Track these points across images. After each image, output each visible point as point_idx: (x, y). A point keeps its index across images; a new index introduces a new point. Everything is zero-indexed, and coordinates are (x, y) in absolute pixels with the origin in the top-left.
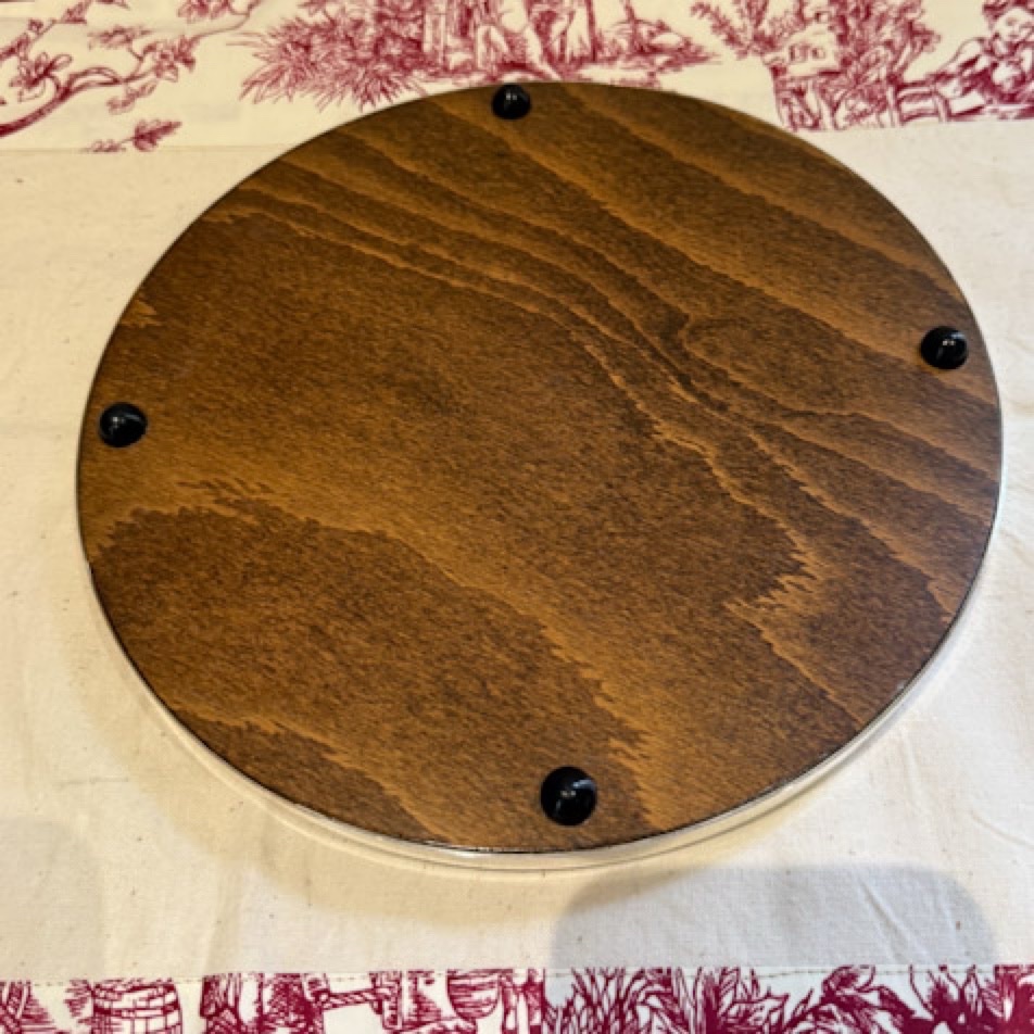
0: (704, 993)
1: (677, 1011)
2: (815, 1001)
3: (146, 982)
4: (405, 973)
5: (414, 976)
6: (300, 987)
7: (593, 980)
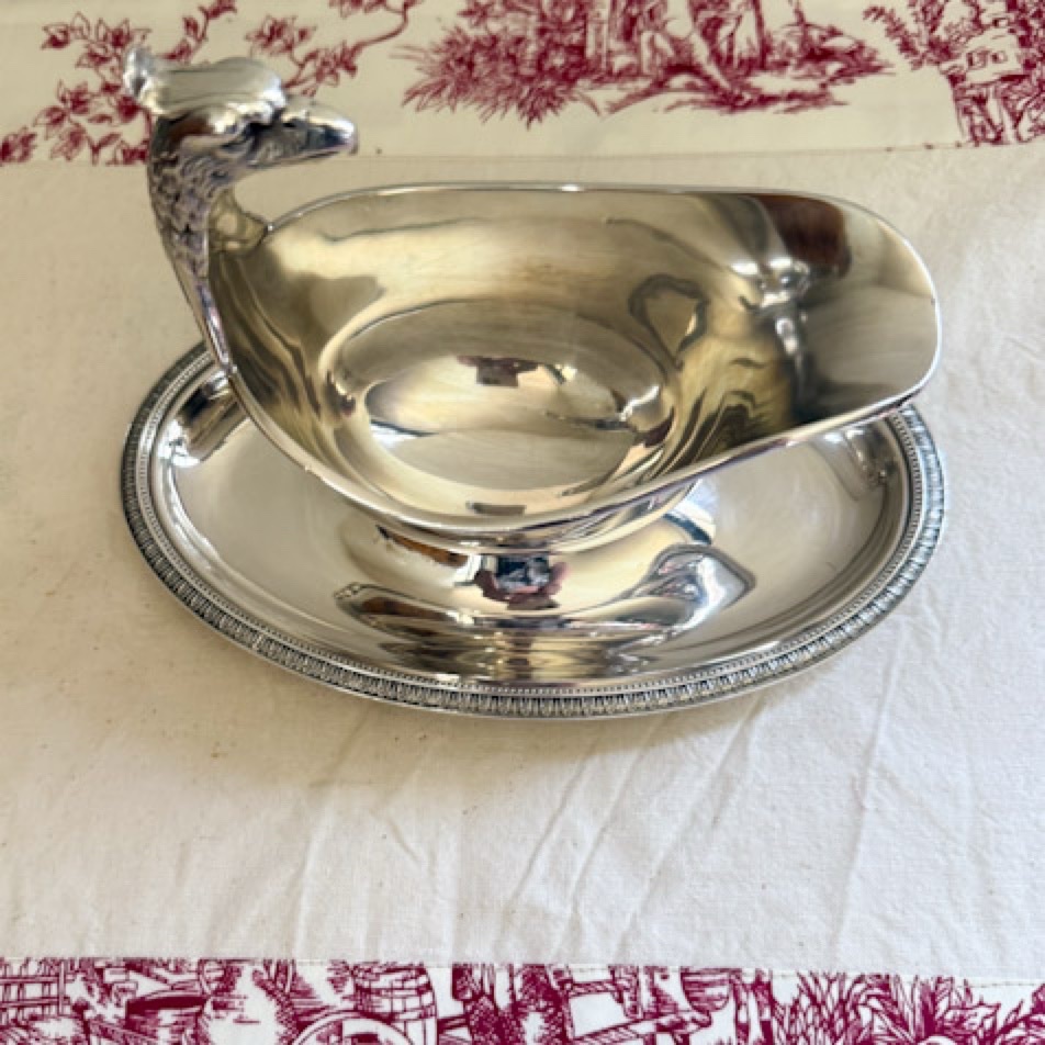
0: (921, 998)
1: (896, 1012)
2: (1025, 1010)
3: (402, 963)
4: (641, 967)
5: (650, 970)
6: (547, 977)
7: (816, 981)
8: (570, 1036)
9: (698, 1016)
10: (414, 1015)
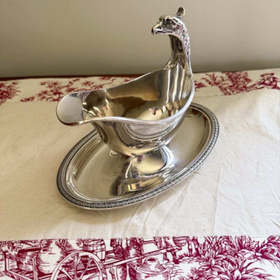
0: (238, 241)
1: (232, 244)
2: (266, 242)
3: (97, 239)
4: (162, 237)
5: (165, 238)
6: (137, 240)
7: (209, 238)
8: (143, 253)
9: (178, 248)
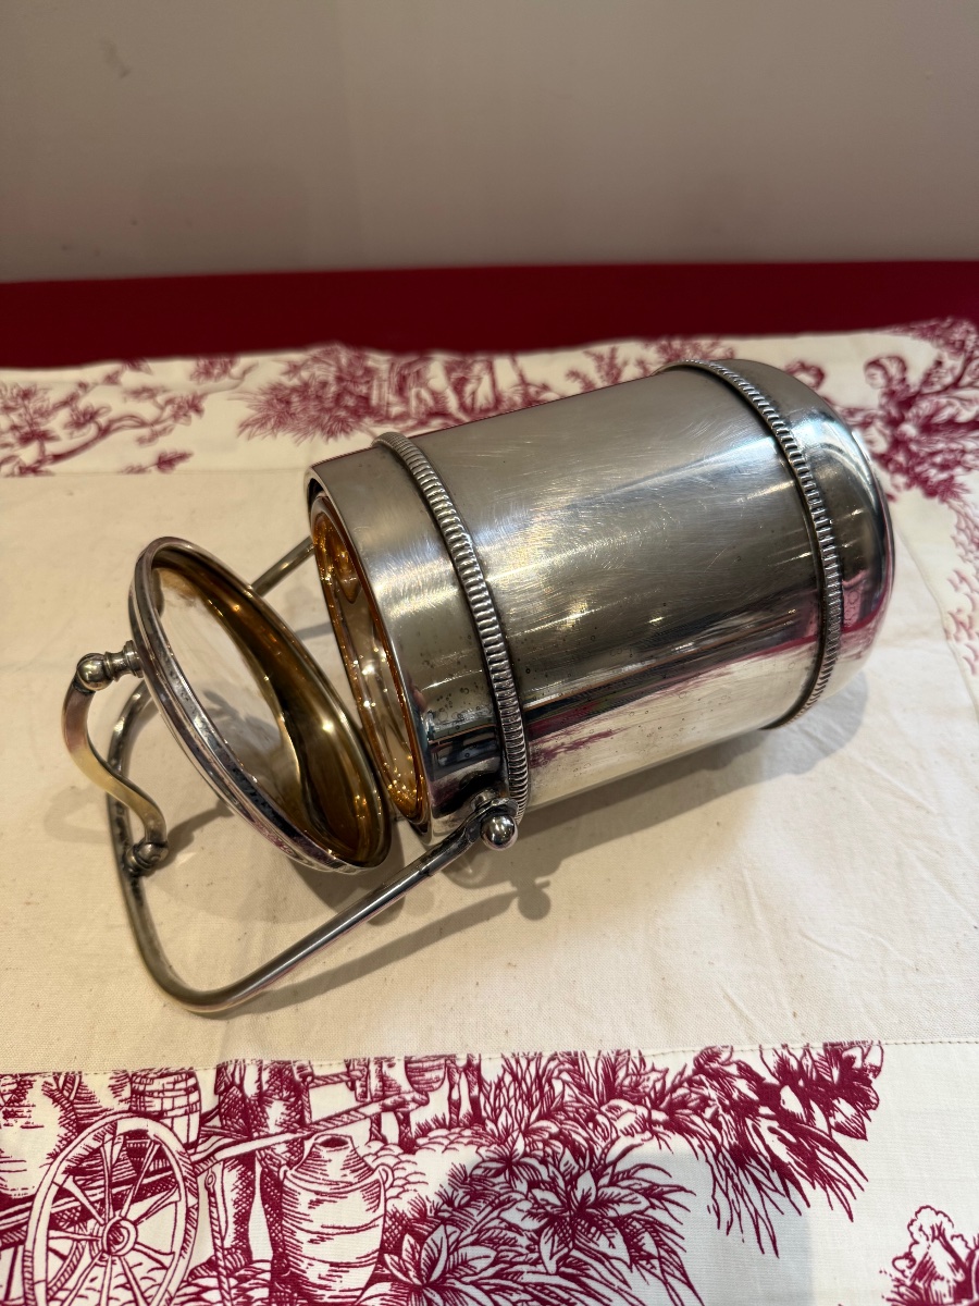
0: (604, 1070)
1: (583, 1082)
2: (689, 1072)
3: (172, 1070)
4: (372, 1059)
5: (379, 1062)
6: (291, 1071)
7: (518, 1062)
8: (308, 1121)
9: (417, 1096)
10: (182, 1111)
